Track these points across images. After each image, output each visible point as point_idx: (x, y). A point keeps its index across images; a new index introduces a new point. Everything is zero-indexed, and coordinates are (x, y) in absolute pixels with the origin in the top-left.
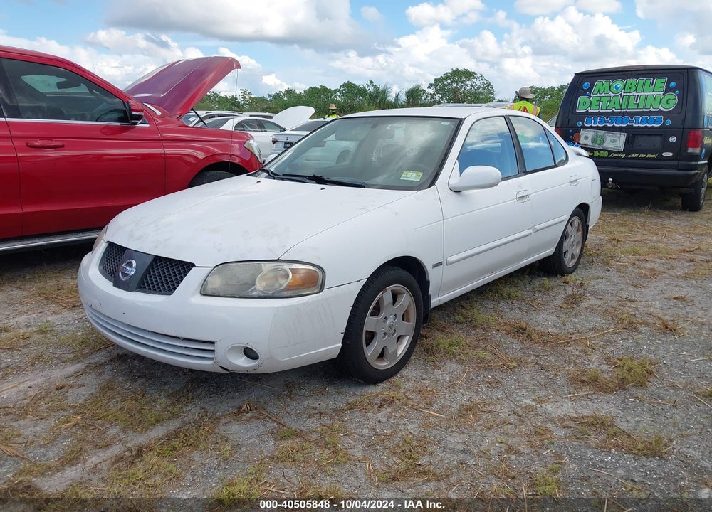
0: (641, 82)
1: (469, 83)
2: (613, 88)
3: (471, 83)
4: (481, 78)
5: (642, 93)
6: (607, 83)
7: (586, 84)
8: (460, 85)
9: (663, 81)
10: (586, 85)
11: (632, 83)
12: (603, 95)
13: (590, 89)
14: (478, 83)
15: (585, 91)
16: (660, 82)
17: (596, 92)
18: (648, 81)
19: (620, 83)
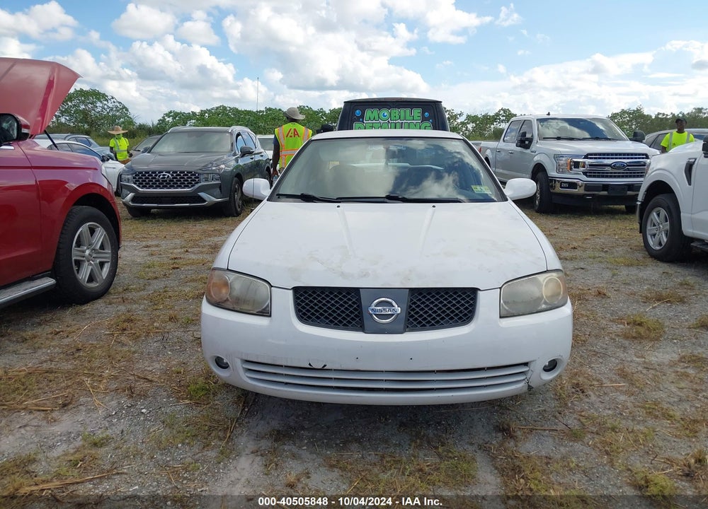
0: (402, 111)
1: (99, 104)
2: (381, 115)
3: (101, 105)
4: (112, 100)
5: (405, 121)
6: (376, 112)
7: (358, 111)
8: (90, 106)
9: (419, 111)
10: (358, 113)
11: (395, 112)
12: (374, 121)
13: (362, 116)
14: (110, 105)
15: (359, 118)
16: (417, 112)
17: (368, 118)
18: (408, 111)
19: (385, 112)
